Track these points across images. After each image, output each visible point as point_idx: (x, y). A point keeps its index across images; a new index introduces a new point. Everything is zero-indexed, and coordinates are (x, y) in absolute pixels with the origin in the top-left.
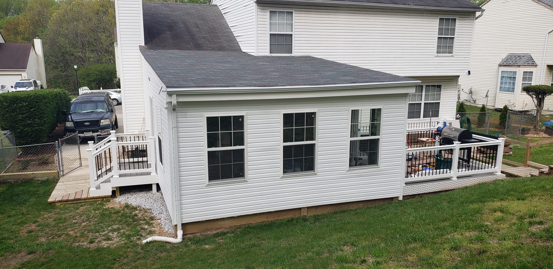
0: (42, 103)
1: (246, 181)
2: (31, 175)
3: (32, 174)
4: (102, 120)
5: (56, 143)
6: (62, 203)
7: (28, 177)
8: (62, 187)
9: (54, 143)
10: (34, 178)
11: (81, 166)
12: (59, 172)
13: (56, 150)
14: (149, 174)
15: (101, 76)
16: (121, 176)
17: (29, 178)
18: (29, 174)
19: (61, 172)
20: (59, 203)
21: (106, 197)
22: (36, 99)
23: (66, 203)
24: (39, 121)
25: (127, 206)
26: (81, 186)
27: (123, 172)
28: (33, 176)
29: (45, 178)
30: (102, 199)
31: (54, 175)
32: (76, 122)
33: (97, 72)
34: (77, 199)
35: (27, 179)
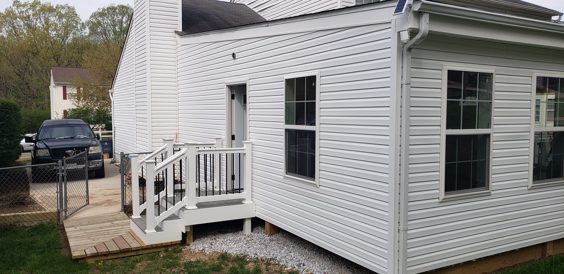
0: (13, 115)
1: (489, 194)
2: (13, 218)
3: (14, 216)
4: (90, 147)
5: (59, 164)
6: (98, 259)
7: (6, 222)
8: (80, 233)
9: (55, 163)
10: (16, 224)
11: (88, 204)
12: (59, 212)
13: (58, 175)
14: (239, 202)
15: (31, 122)
16: (200, 206)
17: (9, 224)
18: (8, 216)
19: (64, 212)
20: (93, 259)
21: (172, 245)
22: (5, 108)
23: (105, 258)
24: (8, 141)
25: (224, 257)
26: (115, 230)
27: (203, 199)
28: (16, 220)
29: (35, 223)
30: (164, 249)
31: (51, 218)
32: (52, 149)
33: (27, 118)
34: (126, 250)
35: (3, 225)
